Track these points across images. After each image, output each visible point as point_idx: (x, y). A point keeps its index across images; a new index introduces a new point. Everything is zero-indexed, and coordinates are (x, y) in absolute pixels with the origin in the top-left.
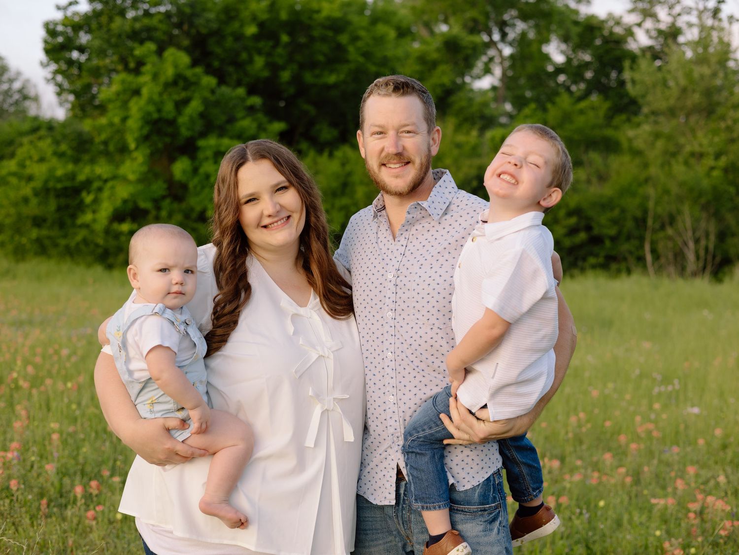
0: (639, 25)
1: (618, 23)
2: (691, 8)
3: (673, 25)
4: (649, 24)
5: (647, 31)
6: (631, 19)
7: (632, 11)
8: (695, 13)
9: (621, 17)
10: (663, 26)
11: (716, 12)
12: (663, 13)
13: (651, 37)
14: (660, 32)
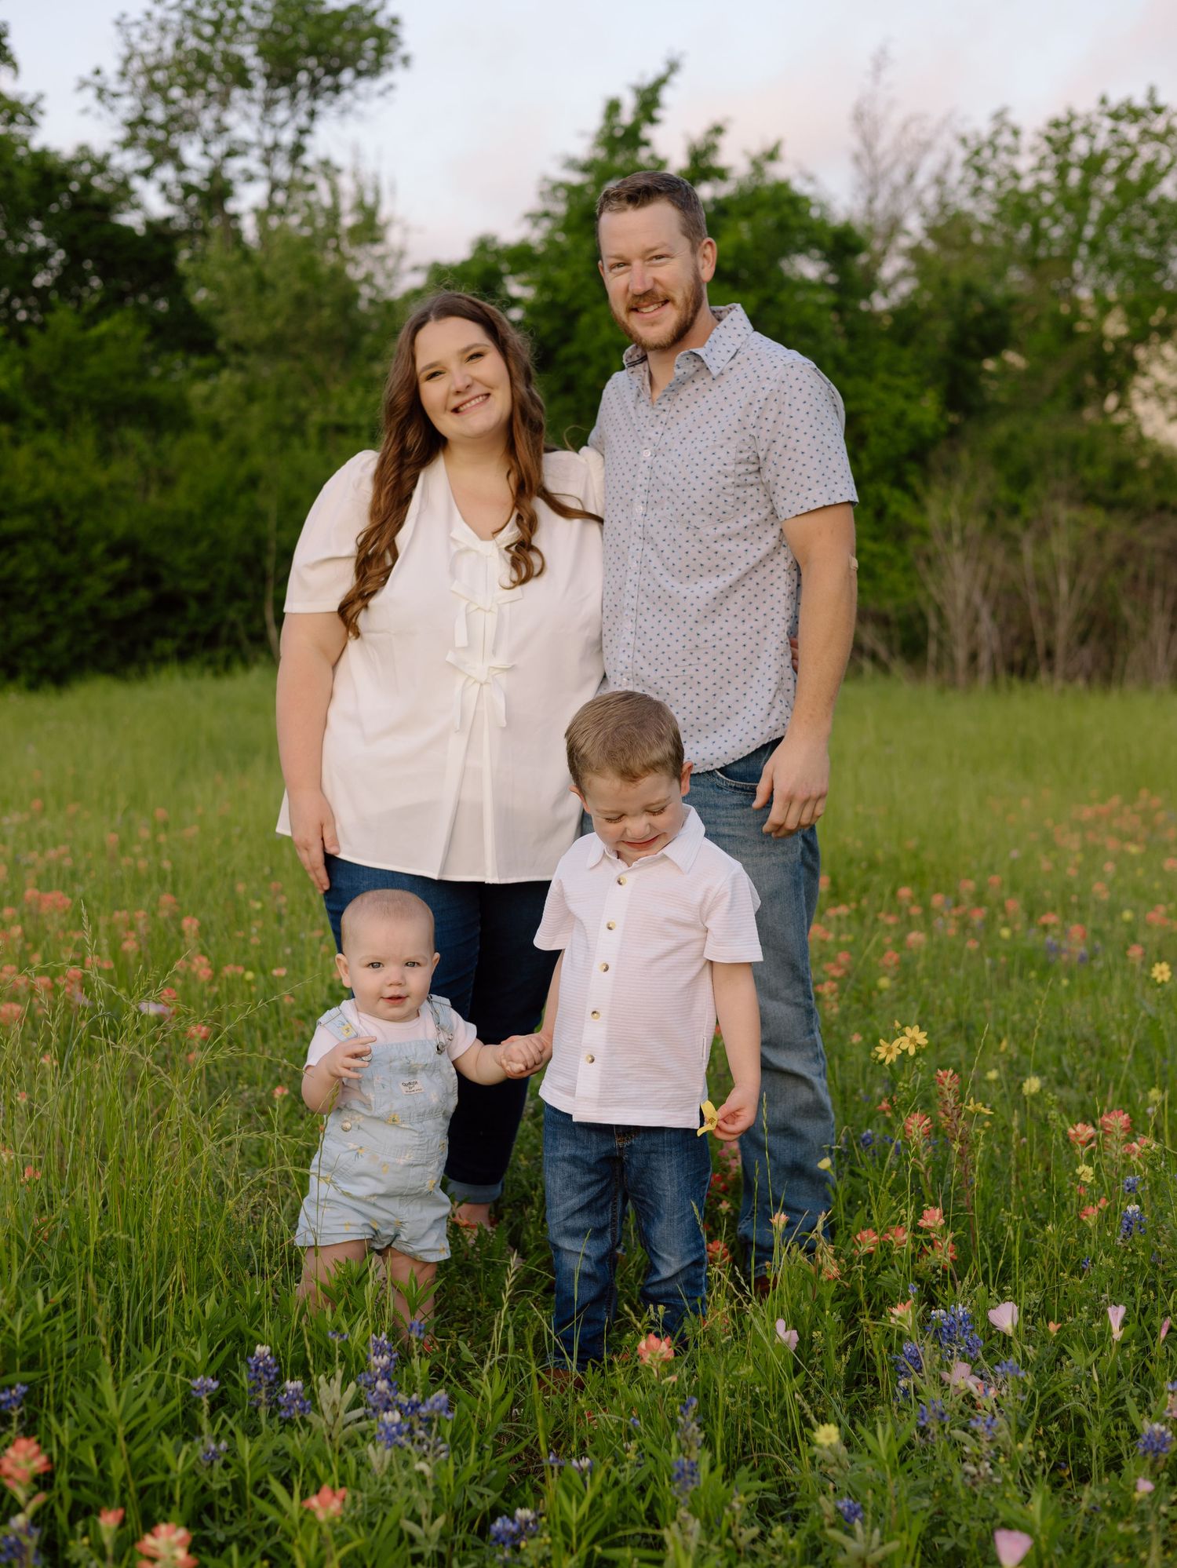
0: (146, 174)
1: (101, 167)
2: (248, 145)
3: (215, 175)
4: (167, 173)
5: (164, 187)
6: (127, 161)
7: (128, 144)
8: (256, 153)
9: (107, 156)
10: (194, 178)
11: (298, 150)
12: (191, 152)
13: (170, 200)
14: (189, 189)
